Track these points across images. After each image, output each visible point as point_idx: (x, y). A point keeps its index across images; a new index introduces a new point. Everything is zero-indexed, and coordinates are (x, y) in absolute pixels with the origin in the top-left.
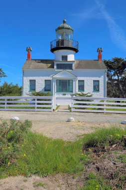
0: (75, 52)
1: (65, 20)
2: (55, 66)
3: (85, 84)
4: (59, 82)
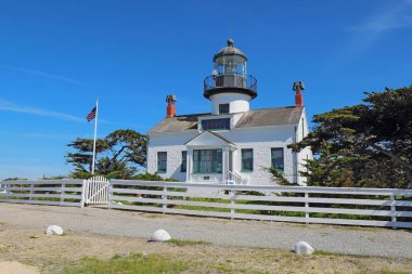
0: (249, 97)
1: (231, 40)
2: (200, 126)
3: (255, 156)
4: (199, 154)
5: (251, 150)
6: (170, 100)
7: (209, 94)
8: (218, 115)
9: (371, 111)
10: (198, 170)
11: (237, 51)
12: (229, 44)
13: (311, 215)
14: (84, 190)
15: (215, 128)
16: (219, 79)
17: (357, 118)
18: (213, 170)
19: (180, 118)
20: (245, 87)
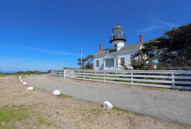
2: (108, 52)
3: (125, 60)
4: (107, 60)
5: (124, 58)
6: (100, 45)
7: (111, 42)
8: (114, 48)
9: (167, 39)
10: (107, 66)
11: (119, 27)
12: (117, 25)
13: (134, 82)
14: (65, 73)
15: (112, 52)
16: (114, 37)
17: (159, 42)
18: (111, 65)
19: (103, 50)
20: (122, 38)
